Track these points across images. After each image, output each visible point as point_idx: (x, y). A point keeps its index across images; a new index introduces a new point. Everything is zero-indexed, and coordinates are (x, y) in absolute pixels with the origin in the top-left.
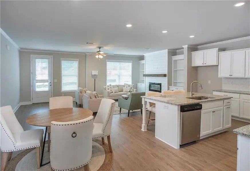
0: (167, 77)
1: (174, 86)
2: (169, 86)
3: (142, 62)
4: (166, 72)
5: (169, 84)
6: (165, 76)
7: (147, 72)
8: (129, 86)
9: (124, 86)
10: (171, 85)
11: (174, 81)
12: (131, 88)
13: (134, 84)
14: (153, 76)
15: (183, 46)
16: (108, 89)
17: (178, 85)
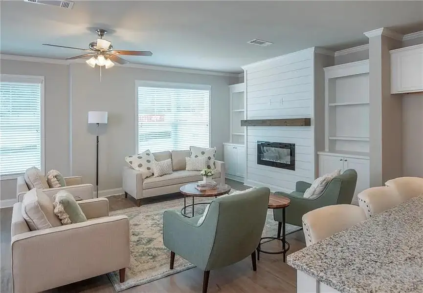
0: (312, 127)
1: (330, 151)
2: (318, 153)
3: (239, 87)
4: (309, 112)
5: (319, 146)
6: (306, 122)
7: (250, 115)
8: (203, 153)
9: (189, 153)
10: (323, 149)
11: (330, 138)
12: (209, 158)
13: (215, 148)
14: (270, 125)
15: (368, 34)
16: (140, 166)
17: (338, 147)
